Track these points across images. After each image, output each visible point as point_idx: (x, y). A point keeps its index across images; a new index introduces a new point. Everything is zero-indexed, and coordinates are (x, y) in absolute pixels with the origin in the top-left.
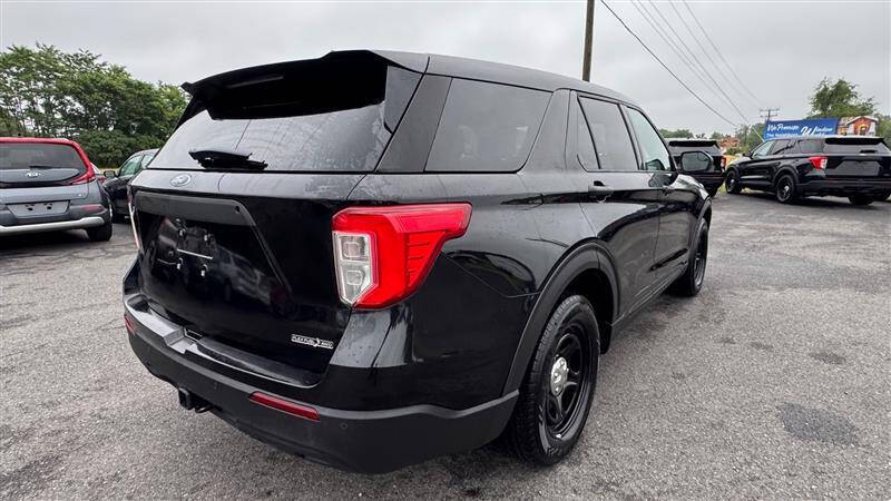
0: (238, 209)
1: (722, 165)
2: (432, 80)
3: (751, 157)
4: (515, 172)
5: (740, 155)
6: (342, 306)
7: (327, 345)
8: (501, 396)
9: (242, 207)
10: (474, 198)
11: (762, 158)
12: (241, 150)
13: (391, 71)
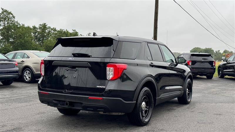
0: (88, 64)
1: (214, 65)
2: (120, 42)
3: (227, 62)
4: (134, 59)
5: (222, 61)
6: (107, 80)
7: (105, 87)
8: (132, 101)
9: (88, 63)
10: (128, 63)
11: (230, 62)
12: (87, 53)
13: (114, 41)
